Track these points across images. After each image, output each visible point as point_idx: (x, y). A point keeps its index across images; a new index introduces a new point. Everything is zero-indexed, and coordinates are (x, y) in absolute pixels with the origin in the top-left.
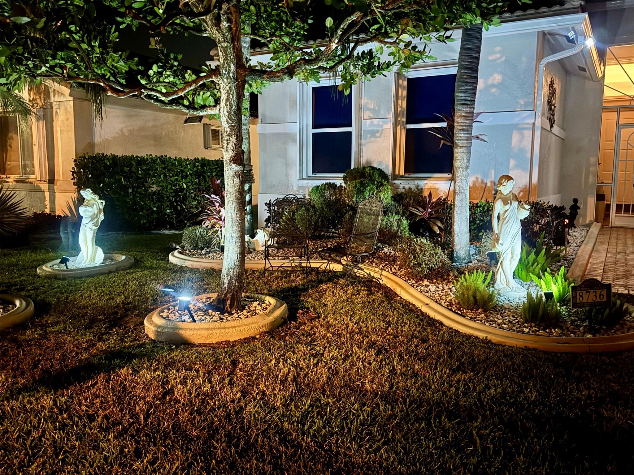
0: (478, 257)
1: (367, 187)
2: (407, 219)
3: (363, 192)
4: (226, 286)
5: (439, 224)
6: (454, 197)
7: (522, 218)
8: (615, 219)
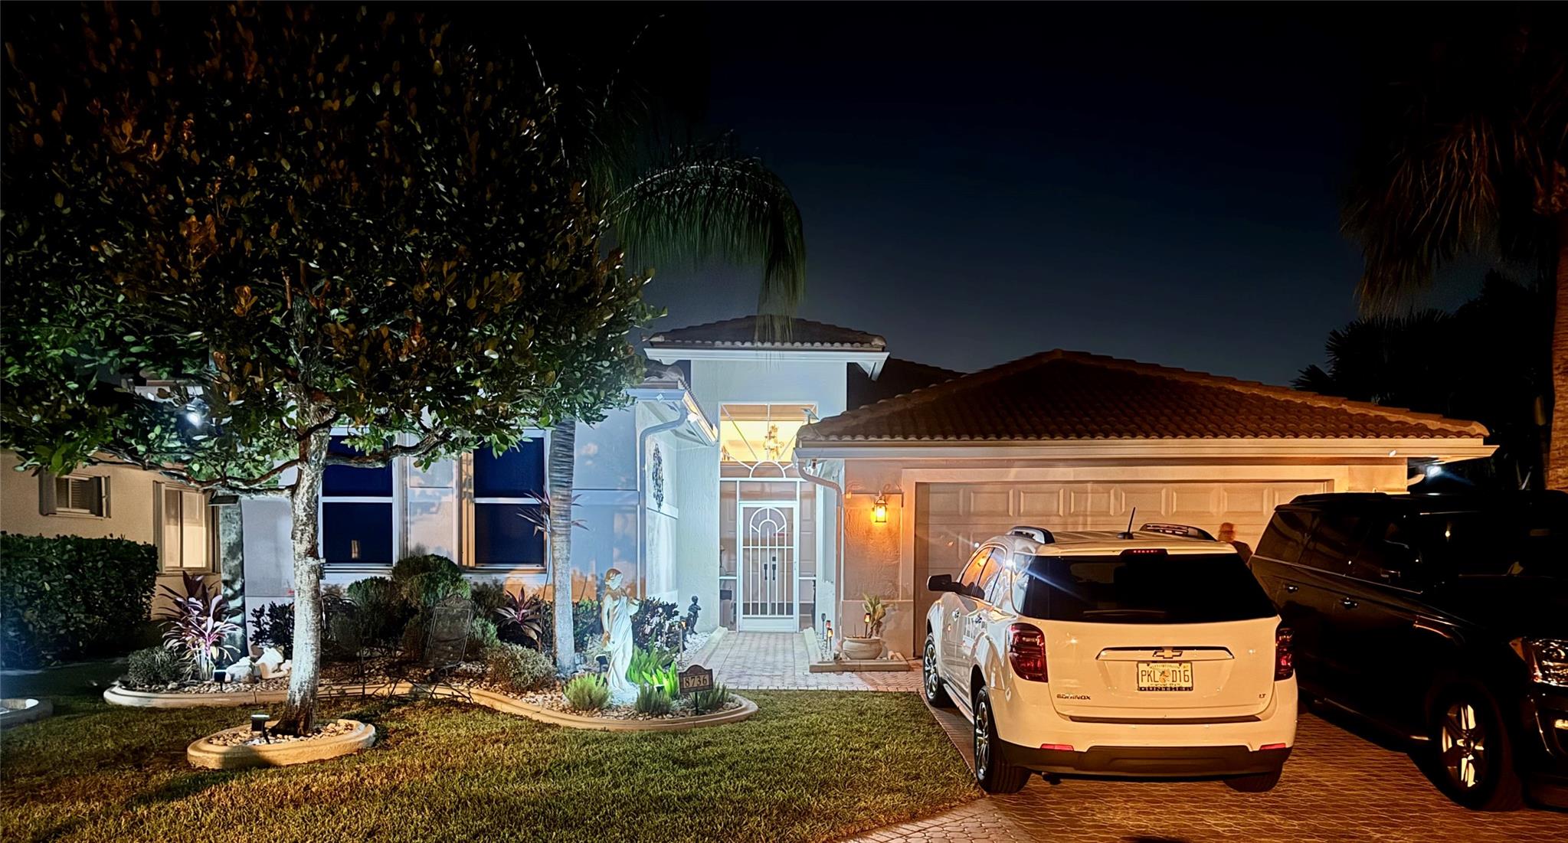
0: (584, 666)
1: (439, 582)
2: (494, 622)
3: (434, 590)
4: (298, 704)
5: (536, 628)
6: (554, 595)
7: (632, 614)
8: (743, 622)
